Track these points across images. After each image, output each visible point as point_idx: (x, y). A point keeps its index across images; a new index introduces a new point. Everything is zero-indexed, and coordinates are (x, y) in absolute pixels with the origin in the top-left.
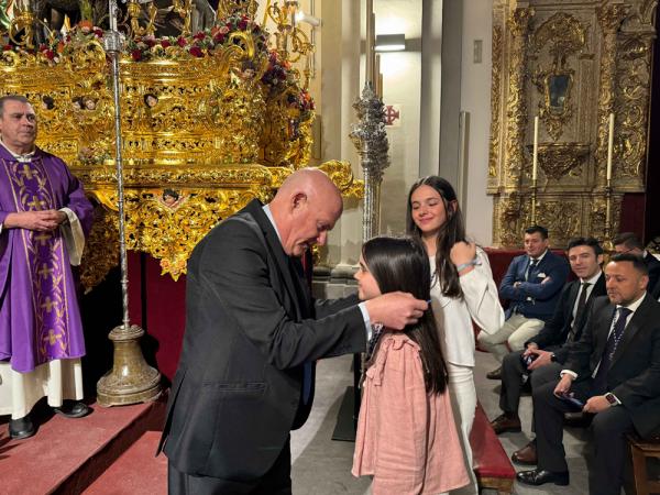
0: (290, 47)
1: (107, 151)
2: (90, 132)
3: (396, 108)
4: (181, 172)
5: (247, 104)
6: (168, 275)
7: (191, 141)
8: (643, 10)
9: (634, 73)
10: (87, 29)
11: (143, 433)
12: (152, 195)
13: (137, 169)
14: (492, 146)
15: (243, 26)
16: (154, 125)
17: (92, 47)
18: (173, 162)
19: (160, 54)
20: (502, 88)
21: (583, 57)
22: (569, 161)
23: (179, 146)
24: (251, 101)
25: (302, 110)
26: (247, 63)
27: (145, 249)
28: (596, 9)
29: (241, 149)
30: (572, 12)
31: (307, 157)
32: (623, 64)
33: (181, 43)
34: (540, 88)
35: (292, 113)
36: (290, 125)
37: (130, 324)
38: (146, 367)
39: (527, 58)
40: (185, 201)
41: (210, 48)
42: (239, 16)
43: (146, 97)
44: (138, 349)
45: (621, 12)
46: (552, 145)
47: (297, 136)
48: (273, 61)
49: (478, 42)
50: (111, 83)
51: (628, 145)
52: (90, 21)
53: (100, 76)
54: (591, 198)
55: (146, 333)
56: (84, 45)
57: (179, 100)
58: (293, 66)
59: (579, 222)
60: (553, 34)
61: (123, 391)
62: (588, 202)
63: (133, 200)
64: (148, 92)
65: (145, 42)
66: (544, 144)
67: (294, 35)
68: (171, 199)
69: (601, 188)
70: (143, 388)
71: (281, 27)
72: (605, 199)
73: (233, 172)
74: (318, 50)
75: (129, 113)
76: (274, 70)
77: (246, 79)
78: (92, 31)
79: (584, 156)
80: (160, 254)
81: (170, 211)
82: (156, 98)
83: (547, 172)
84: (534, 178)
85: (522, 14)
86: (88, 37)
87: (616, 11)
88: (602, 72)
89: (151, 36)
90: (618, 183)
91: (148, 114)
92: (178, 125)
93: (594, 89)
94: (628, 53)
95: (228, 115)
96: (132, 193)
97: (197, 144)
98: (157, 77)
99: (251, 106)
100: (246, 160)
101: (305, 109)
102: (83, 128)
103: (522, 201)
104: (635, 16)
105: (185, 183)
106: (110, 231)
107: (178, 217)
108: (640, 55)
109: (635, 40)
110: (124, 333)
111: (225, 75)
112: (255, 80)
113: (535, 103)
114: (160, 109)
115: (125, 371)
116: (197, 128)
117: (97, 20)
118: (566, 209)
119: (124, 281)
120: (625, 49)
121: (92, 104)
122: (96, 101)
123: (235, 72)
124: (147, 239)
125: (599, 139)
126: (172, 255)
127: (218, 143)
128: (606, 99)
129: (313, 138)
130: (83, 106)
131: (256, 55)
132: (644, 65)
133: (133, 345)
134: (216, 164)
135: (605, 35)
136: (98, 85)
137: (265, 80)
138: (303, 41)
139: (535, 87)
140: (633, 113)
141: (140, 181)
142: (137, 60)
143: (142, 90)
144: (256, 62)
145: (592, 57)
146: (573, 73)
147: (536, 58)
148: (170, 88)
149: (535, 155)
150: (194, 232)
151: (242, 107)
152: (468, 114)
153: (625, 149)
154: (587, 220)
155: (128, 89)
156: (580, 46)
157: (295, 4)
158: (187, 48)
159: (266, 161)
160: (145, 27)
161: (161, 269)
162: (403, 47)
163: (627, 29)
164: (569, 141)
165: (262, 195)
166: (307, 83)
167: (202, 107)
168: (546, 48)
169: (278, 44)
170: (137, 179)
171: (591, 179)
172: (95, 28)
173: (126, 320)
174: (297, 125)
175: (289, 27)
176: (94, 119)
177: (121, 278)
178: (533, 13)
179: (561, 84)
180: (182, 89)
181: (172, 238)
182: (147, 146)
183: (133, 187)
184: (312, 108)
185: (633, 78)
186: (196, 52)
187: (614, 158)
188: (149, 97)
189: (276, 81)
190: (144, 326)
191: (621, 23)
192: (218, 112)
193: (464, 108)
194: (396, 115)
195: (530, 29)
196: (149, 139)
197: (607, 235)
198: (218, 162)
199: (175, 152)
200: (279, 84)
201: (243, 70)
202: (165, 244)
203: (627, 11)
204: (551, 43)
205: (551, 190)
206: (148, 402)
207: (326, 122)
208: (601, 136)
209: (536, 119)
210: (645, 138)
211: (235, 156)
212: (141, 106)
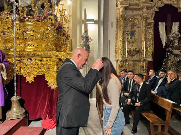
0: (64, 21)
1: (11, 47)
2: (6, 41)
3: (92, 38)
4: (33, 53)
5: (52, 35)
6: (28, 81)
7: (36, 44)
8: (151, 17)
9: (150, 32)
10: (6, 13)
11: (20, 127)
12: (24, 59)
13: (20, 52)
14: (116, 49)
15: (51, 15)
16: (25, 40)
17: (8, 18)
18: (31, 50)
19: (27, 21)
20: (118, 34)
21: (138, 27)
22: (135, 53)
23: (32, 46)
24: (53, 35)
25: (67, 37)
26: (52, 24)
27: (21, 74)
28: (141, 16)
29: (50, 47)
30: (135, 16)
31: (68, 50)
32: (147, 29)
33: (34, 18)
34: (128, 34)
35: (64, 38)
36: (63, 41)
37: (17, 96)
38: (21, 108)
39: (124, 27)
40: (34, 61)
41: (42, 20)
42: (50, 12)
43: (23, 32)
44: (19, 103)
45: (146, 17)
46: (130, 49)
47: (65, 44)
48: (59, 24)
49: (112, 22)
50: (13, 28)
51: (149, 49)
52: (7, 11)
53: (9, 26)
54: (140, 62)
55: (21, 98)
56: (5, 17)
57: (33, 33)
58: (64, 26)
59: (137, 68)
60: (130, 21)
61: (14, 115)
62: (139, 63)
63: (18, 61)
64: (23, 31)
65: (23, 17)
66: (129, 48)
67: (65, 18)
68: (30, 60)
69: (143, 59)
70: (20, 114)
71: (61, 15)
72: (144, 62)
73: (48, 53)
74: (71, 22)
75: (18, 36)
76: (59, 27)
77: (52, 29)
78: (8, 14)
79: (138, 52)
80: (26, 76)
81: (29, 64)
82: (26, 32)
83: (129, 55)
84: (126, 57)
85: (123, 16)
86: (7, 15)
87: (145, 17)
88: (142, 31)
89: (25, 16)
90: (146, 58)
91: (23, 37)
92: (32, 40)
93: (140, 35)
94: (148, 27)
95: (47, 38)
96: (18, 59)
97: (37, 45)
98: (26, 27)
99: (53, 36)
100: (51, 50)
101: (68, 37)
102: (4, 40)
103: (123, 63)
104: (150, 18)
105: (34, 56)
106: (11, 69)
107: (31, 65)
108: (151, 27)
109: (150, 24)
110: (15, 98)
111: (46, 27)
112: (54, 29)
113: (126, 38)
114: (27, 36)
115: (15, 109)
116: (38, 41)
117: (9, 11)
118: (134, 65)
119: (15, 83)
120: (147, 26)
121: (7, 34)
122: (8, 33)
123: (49, 27)
124: (22, 71)
125: (142, 48)
126: (29, 76)
127: (44, 45)
128: (143, 37)
129: (69, 45)
130: (4, 34)
131: (55, 23)
132: (152, 30)
133: (18, 101)
134: (43, 51)
135: (143, 22)
136: (9, 28)
137: (57, 29)
138: (67, 19)
139: (126, 34)
140: (150, 41)
141: (21, 55)
142: (21, 22)
143: (22, 30)
144: (55, 24)
145: (140, 27)
146: (136, 31)
147: (127, 27)
148: (30, 30)
149: (126, 51)
150: (36, 70)
151: (51, 36)
152: (110, 41)
153: (148, 50)
154: (139, 67)
155: (18, 30)
156: (137, 24)
157: (65, 10)
158: (36, 19)
159: (57, 51)
160: (23, 13)
161: (26, 80)
162: (93, 22)
163: (148, 21)
164: (135, 48)
165: (56, 59)
166: (68, 30)
167: (39, 36)
168: (129, 25)
169: (60, 20)
170: (20, 55)
171: (140, 57)
172: (8, 13)
173: (15, 94)
174: (65, 41)
175: (63, 16)
176: (7, 37)
177: (14, 83)
178: (126, 16)
179: (132, 34)
180: (33, 31)
181: (29, 71)
182: (23, 46)
183: (18, 57)
184: (69, 37)
185: (149, 33)
186: (38, 21)
187: (145, 52)
188: (24, 32)
189: (60, 29)
190: (21, 96)
191: (146, 19)
192: (44, 37)
193: (109, 39)
194: (92, 40)
195: (125, 19)
196: (23, 44)
197: (144, 71)
198: (43, 50)
199: (31, 47)
200: (61, 30)
201: (51, 26)
202: (27, 73)
203: (148, 17)
204: (130, 23)
205: (131, 60)
206: (21, 118)
207: (73, 41)
208: (142, 47)
209: (127, 42)
210: (152, 47)
211: (48, 49)
212: (21, 35)
